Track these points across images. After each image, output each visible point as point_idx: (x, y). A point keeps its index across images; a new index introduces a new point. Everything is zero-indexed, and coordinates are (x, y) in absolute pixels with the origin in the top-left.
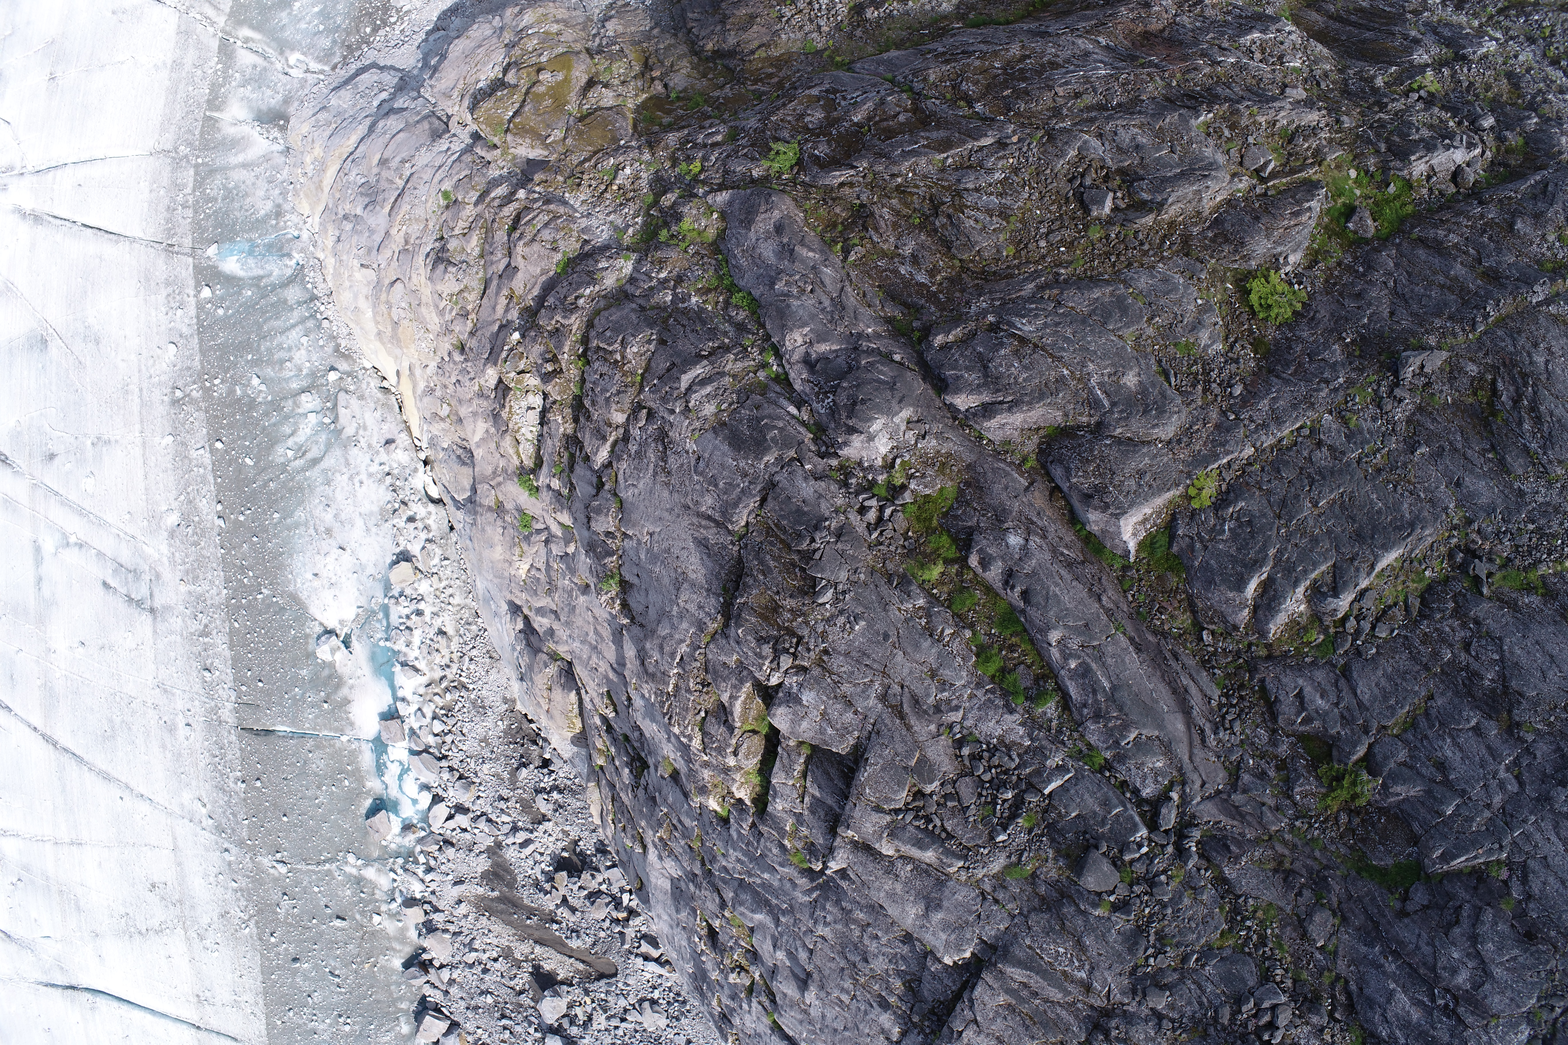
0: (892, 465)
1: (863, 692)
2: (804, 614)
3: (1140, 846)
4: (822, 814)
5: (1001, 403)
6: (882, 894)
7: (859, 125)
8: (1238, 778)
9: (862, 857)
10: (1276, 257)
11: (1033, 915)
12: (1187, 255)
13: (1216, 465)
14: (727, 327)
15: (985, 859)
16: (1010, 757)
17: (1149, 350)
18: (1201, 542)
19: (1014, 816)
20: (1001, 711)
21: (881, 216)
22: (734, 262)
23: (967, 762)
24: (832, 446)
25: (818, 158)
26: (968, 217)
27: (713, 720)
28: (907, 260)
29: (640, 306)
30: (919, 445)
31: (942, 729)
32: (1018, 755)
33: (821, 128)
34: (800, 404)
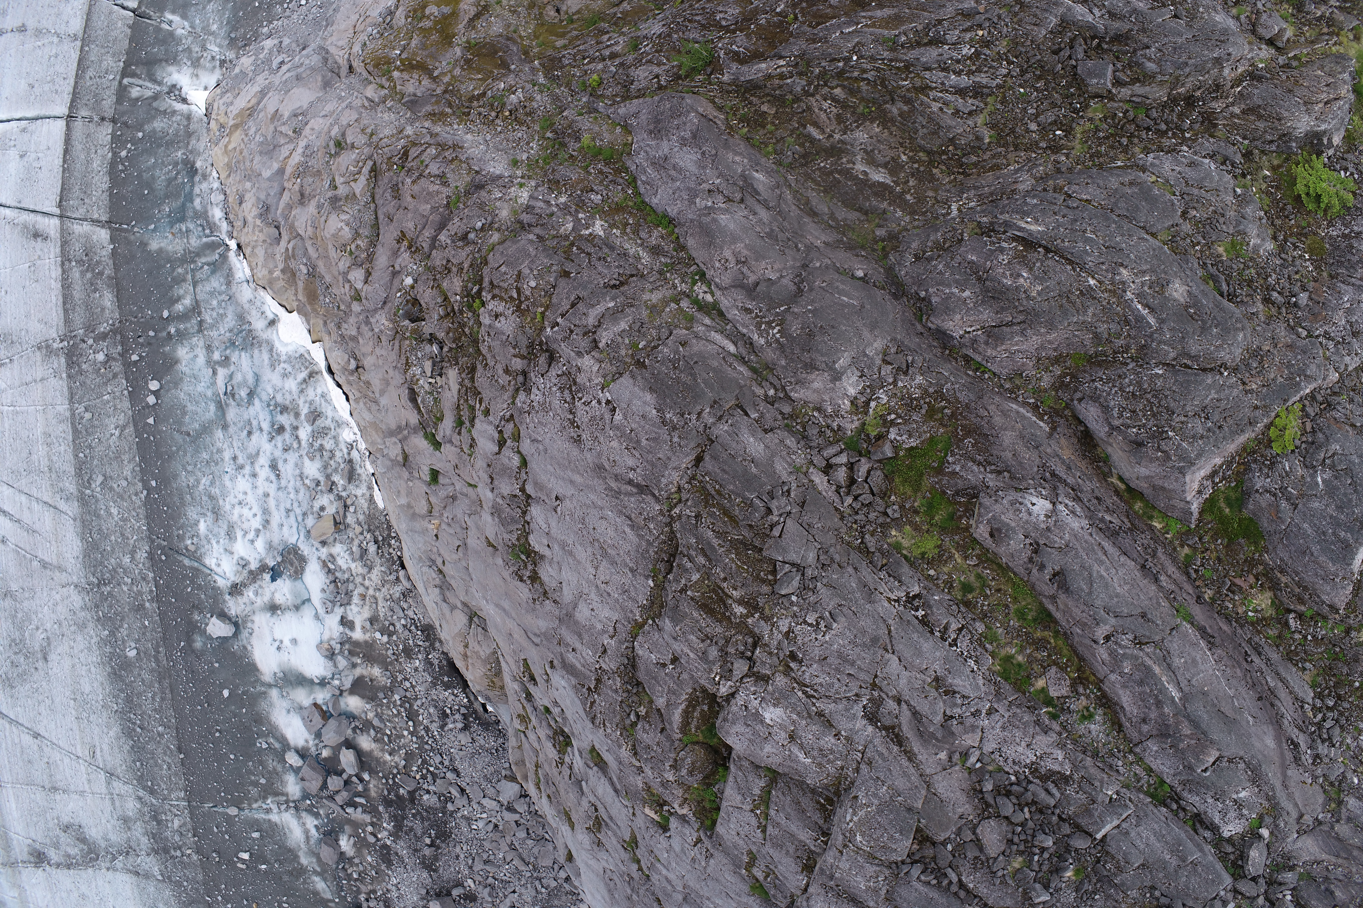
0: (864, 410)
1: (847, 710)
2: (761, 609)
3: (1225, 903)
4: (792, 849)
5: (1010, 324)
7: (783, 15)
10: (1318, 137)
13: (1298, 398)
14: (640, 252)
16: (1048, 791)
17: (1190, 251)
18: (1288, 500)
19: (1057, 871)
20: (1031, 731)
21: (821, 109)
22: (644, 178)
23: (990, 800)
24: (783, 388)
25: (737, 54)
26: (934, 100)
27: (647, 727)
28: (859, 157)
29: (538, 236)
30: (900, 384)
31: (956, 757)
32: (1059, 789)
33: (737, 23)
34: (736, 337)
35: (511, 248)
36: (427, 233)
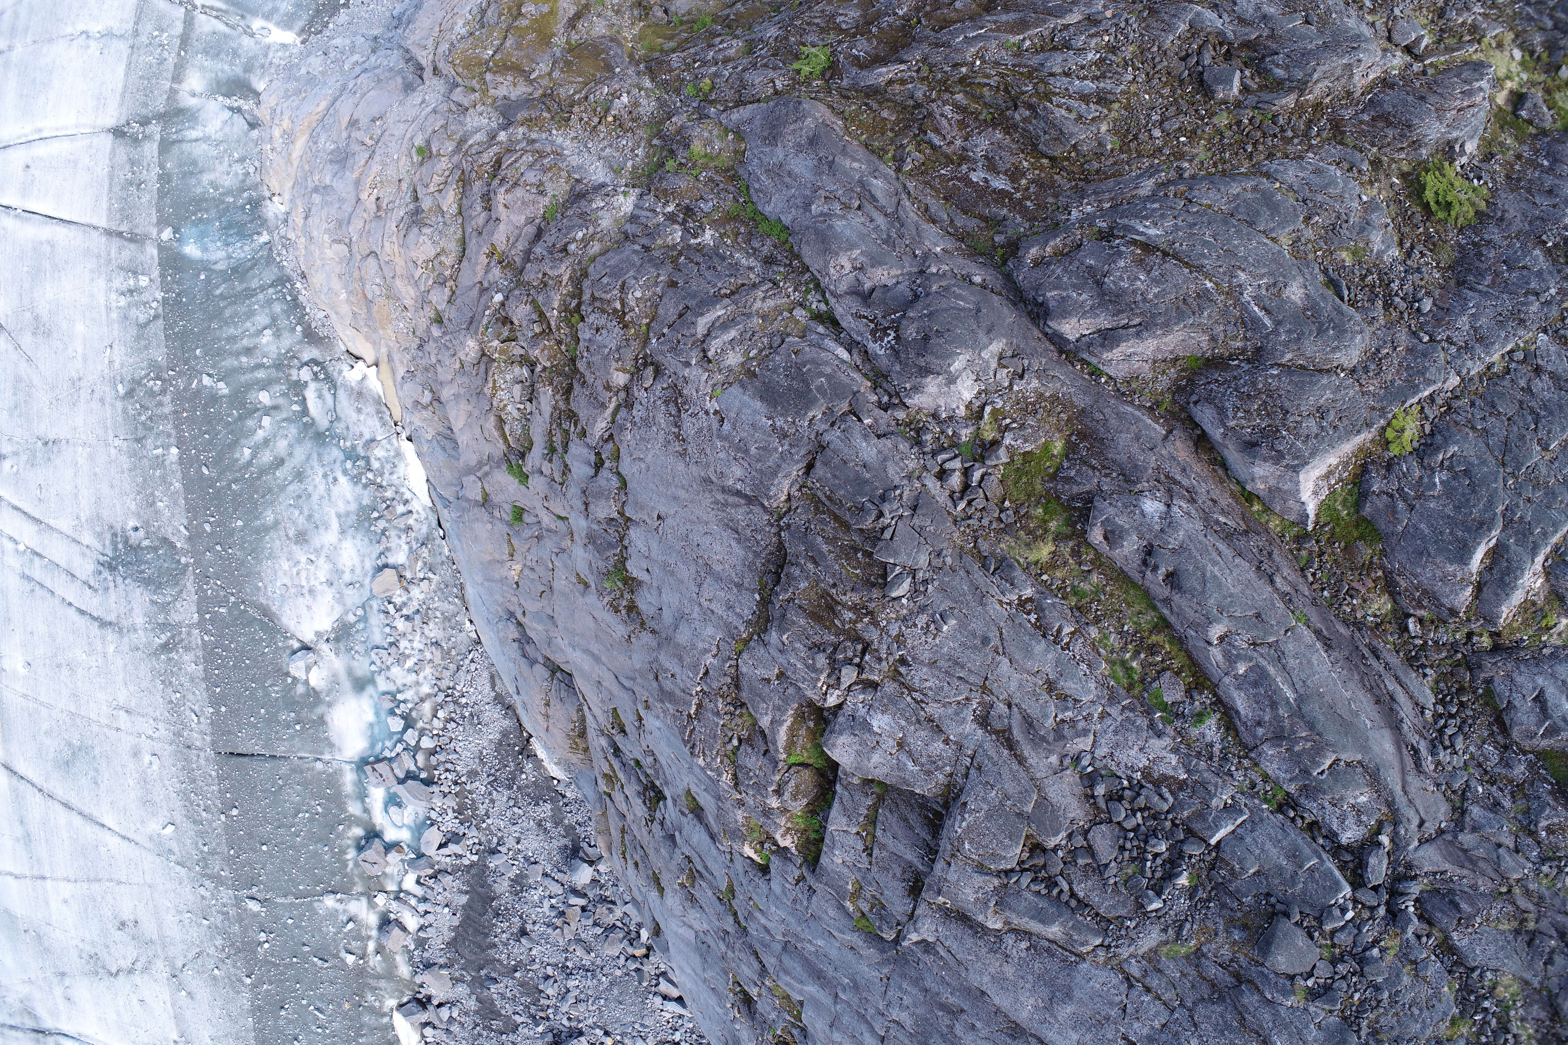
0: (979, 415)
1: (957, 714)
2: (870, 613)
3: (1344, 911)
4: (898, 872)
5: (1125, 327)
6: (986, 979)
7: (906, 18)
8: (1464, 812)
9: (956, 928)
10: (1450, 144)
11: (1200, 1009)
12: (1341, 143)
13: (1416, 399)
14: (752, 262)
15: (1133, 934)
16: (1161, 796)
17: (1311, 256)
18: (1405, 501)
19: (1170, 876)
20: (1145, 734)
21: (942, 115)
22: (757, 186)
23: (1102, 804)
24: (897, 395)
25: (857, 57)
26: (1058, 106)
27: (749, 750)
28: (980, 164)
29: (643, 246)
30: (1016, 388)
31: (1067, 761)
32: (1172, 793)
33: (857, 27)
34: (851, 346)
35: (614, 259)
36: (521, 246)
